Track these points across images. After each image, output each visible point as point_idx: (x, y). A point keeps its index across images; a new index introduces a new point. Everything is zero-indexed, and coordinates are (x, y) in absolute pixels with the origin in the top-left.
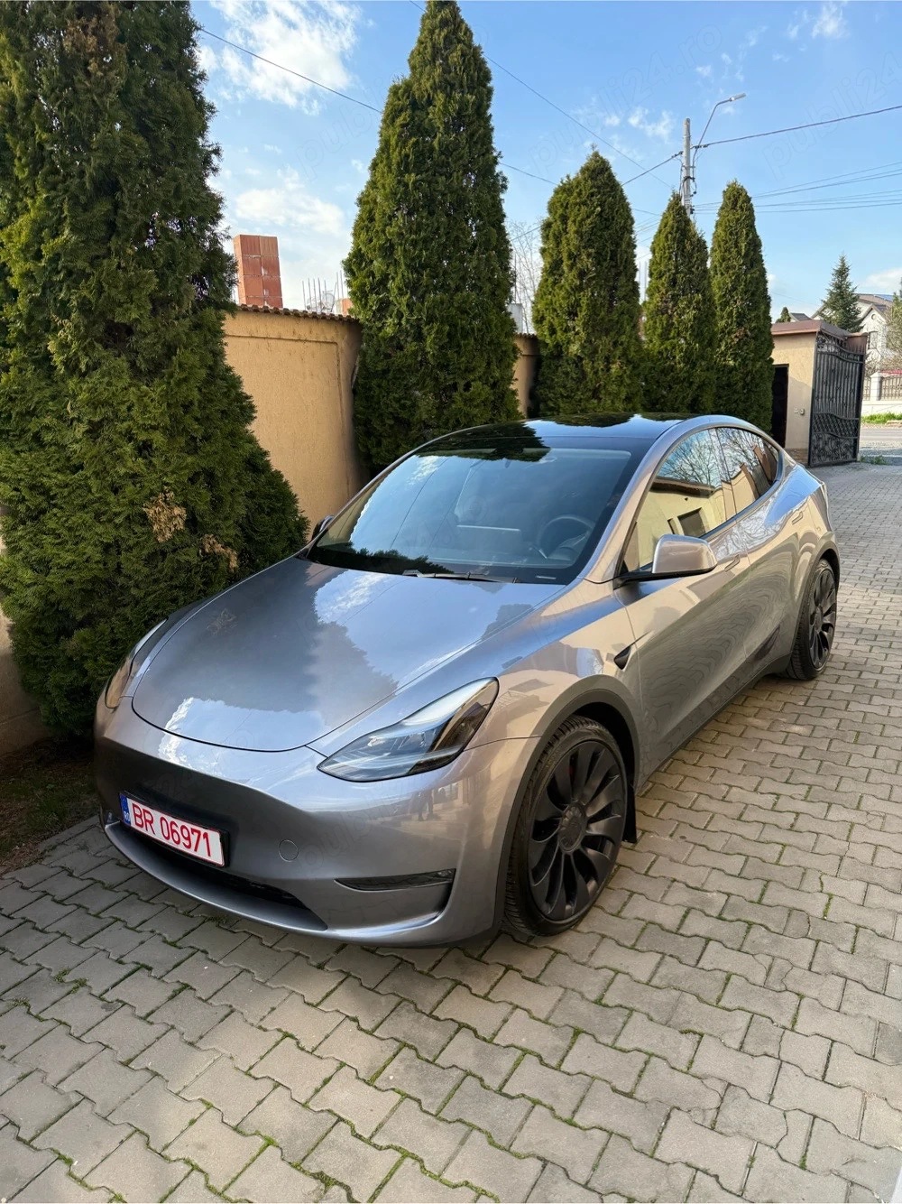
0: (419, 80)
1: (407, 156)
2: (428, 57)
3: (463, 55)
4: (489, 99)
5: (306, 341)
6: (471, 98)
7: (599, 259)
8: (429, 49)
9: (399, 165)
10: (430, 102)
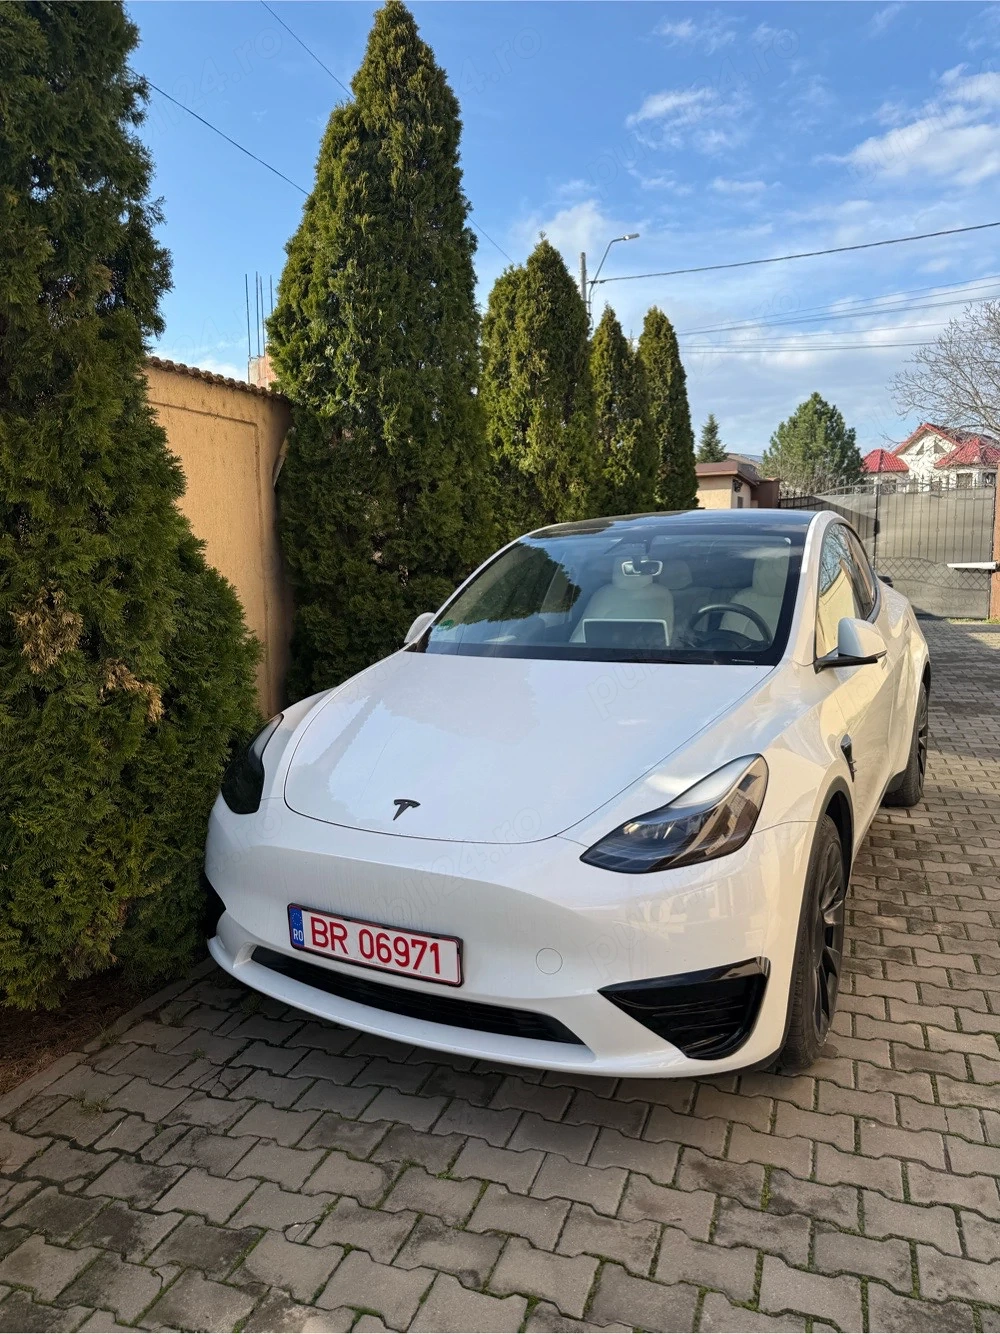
0: (369, 108)
1: (358, 192)
2: (381, 79)
3: (425, 79)
4: (457, 135)
5: (218, 416)
6: (438, 129)
7: (551, 361)
8: (382, 71)
9: (347, 202)
10: (384, 132)
